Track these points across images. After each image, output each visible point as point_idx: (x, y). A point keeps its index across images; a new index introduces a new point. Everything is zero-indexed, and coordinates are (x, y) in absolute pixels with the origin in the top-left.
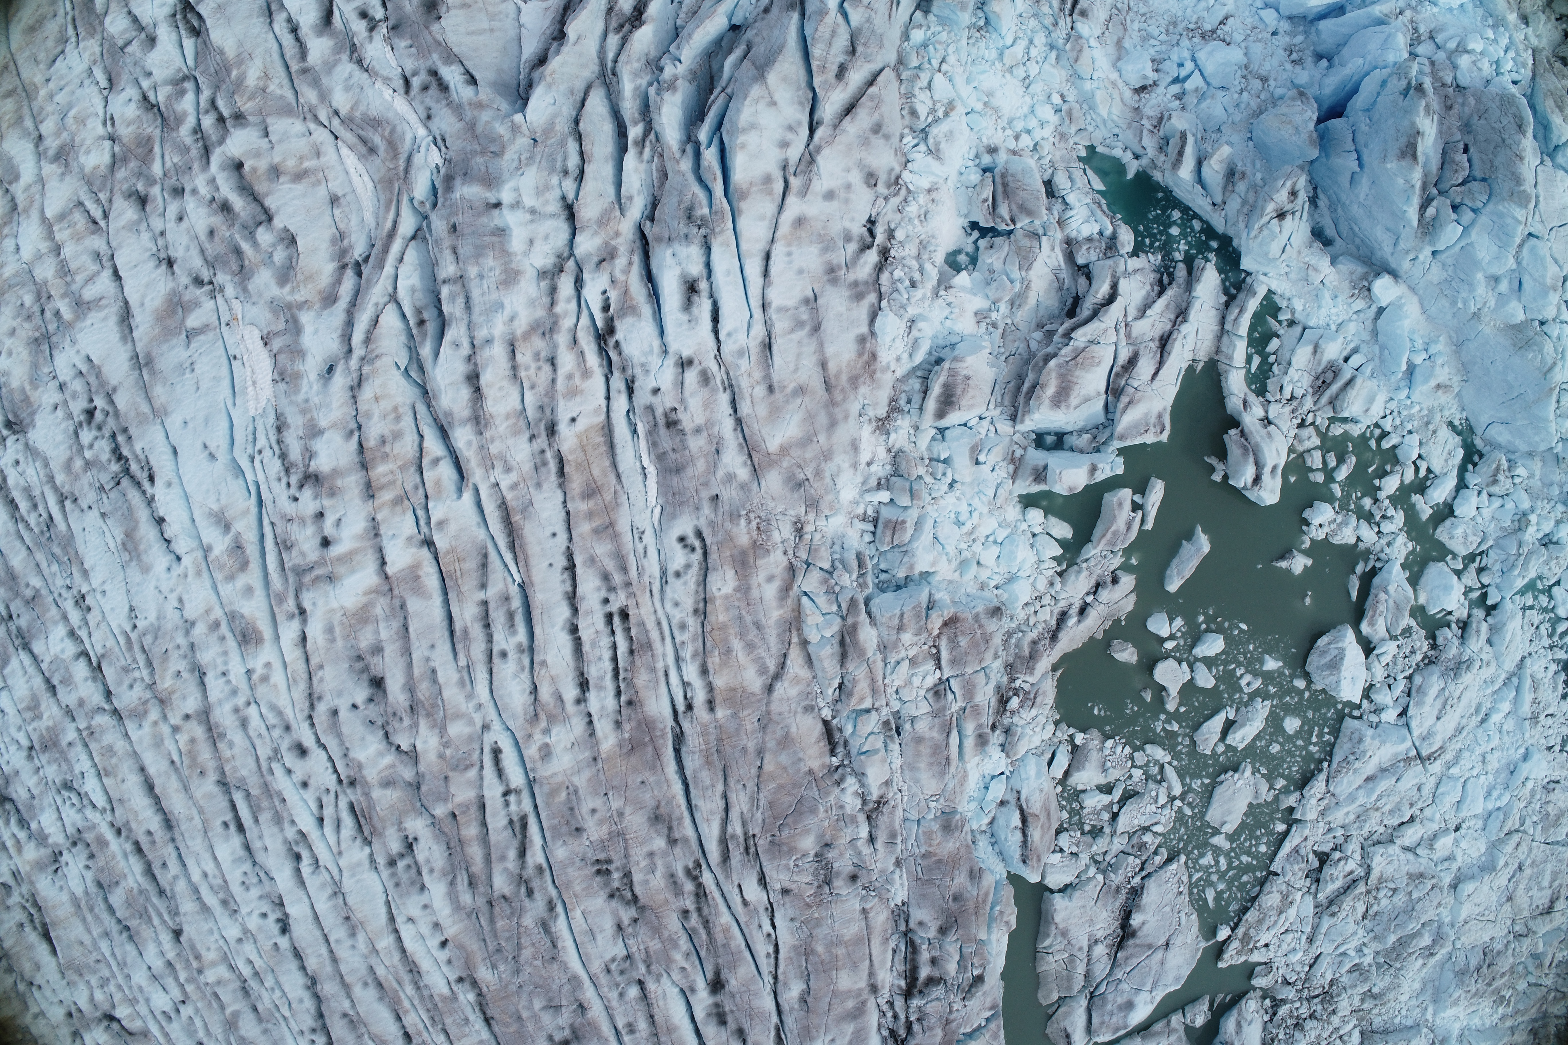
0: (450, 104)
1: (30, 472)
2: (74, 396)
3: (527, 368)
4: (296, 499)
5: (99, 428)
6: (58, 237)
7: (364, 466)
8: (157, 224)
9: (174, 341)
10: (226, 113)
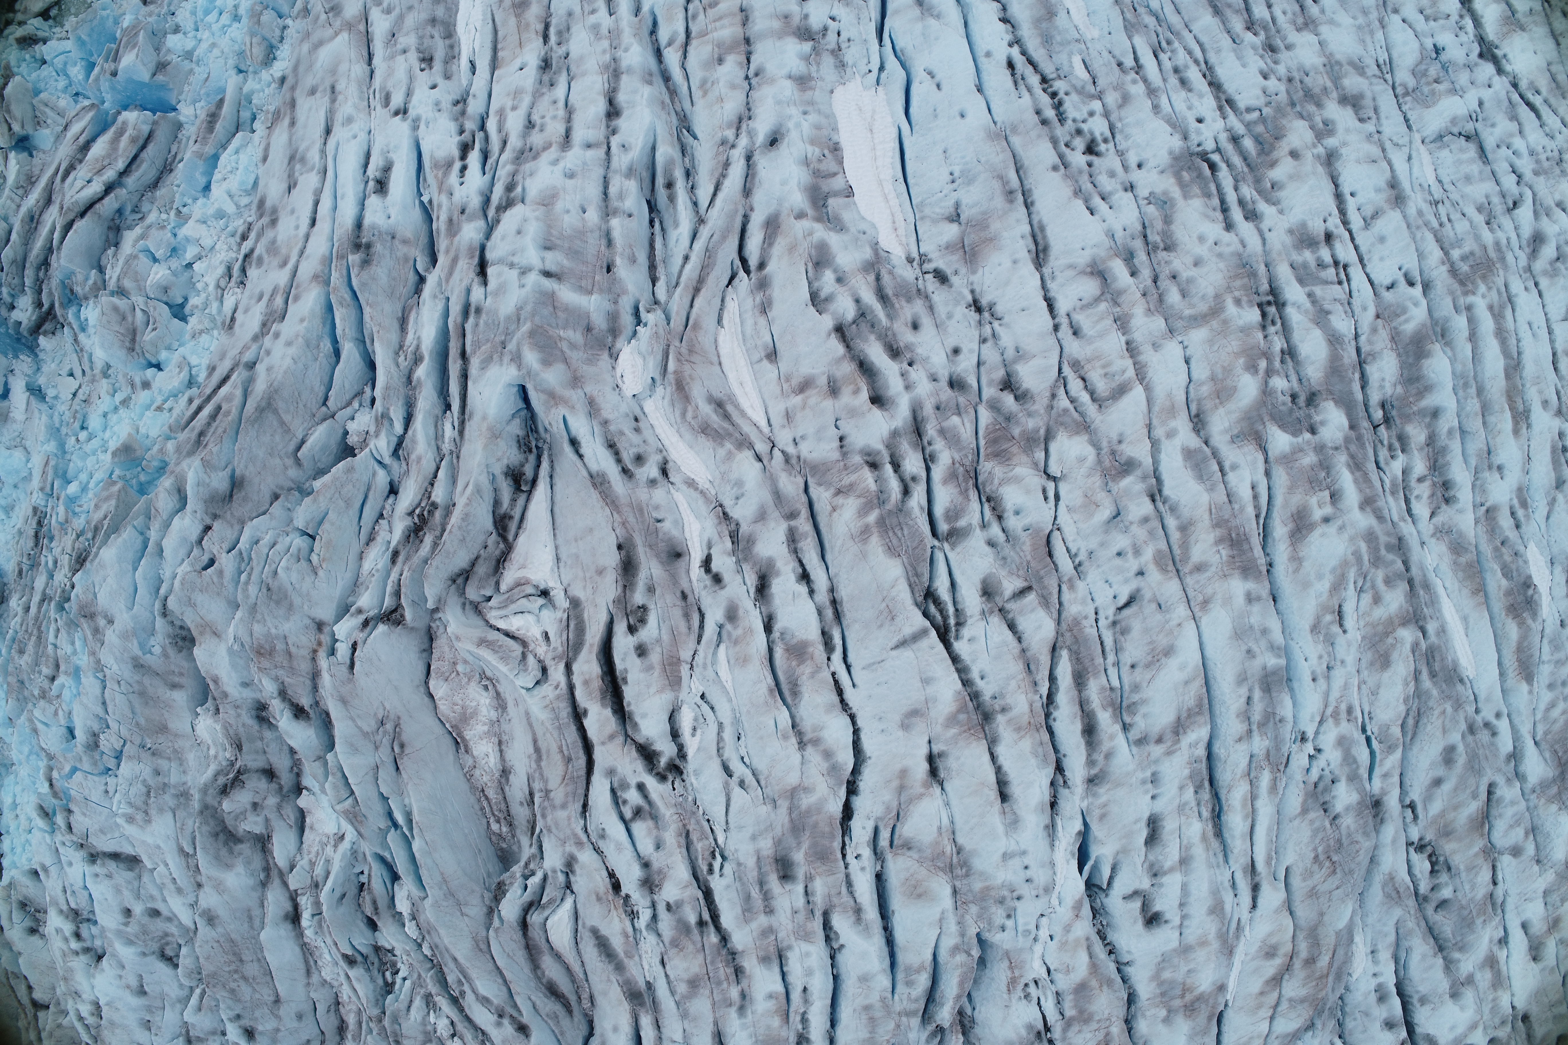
0: (605, 423)
1: (1180, 105)
2: (1112, 174)
3: (554, 117)
4: (833, 19)
5: (1079, 132)
6: (1129, 362)
7: (747, 41)
8: (990, 353)
9: (974, 211)
10: (888, 469)
